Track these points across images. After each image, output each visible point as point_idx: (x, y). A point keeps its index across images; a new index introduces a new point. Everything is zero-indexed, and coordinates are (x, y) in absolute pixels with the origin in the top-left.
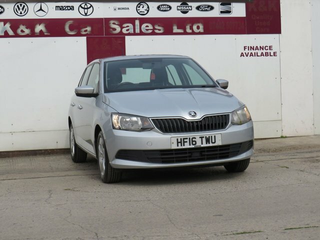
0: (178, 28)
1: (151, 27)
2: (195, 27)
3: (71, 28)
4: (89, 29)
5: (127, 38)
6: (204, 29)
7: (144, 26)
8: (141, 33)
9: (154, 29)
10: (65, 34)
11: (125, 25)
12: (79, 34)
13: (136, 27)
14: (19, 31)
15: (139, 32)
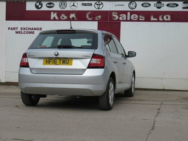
0: (154, 18)
1: (137, 16)
2: (165, 18)
3: (90, 16)
4: (100, 17)
5: (122, 23)
6: (171, 18)
7: (133, 16)
8: (131, 20)
9: (139, 18)
10: (86, 20)
11: (121, 15)
12: (94, 20)
13: (128, 16)
14: (61, 17)
15: (129, 19)
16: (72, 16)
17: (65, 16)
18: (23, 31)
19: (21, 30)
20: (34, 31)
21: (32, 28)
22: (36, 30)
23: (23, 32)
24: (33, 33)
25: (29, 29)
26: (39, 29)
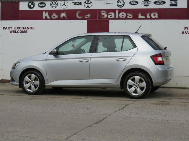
0: (141, 16)
1: (125, 14)
2: (152, 15)
3: (80, 15)
4: (89, 15)
5: (110, 21)
6: (158, 16)
7: (121, 14)
8: (119, 18)
9: (127, 16)
10: (76, 18)
11: (110, 13)
12: (83, 19)
13: (116, 15)
14: (52, 17)
15: (118, 17)
16: (63, 15)
17: (56, 15)
18: (17, 30)
19: (15, 29)
20: (27, 30)
21: (25, 27)
22: (29, 29)
23: (16, 32)
24: (26, 33)
25: (22, 28)
26: (32, 28)
